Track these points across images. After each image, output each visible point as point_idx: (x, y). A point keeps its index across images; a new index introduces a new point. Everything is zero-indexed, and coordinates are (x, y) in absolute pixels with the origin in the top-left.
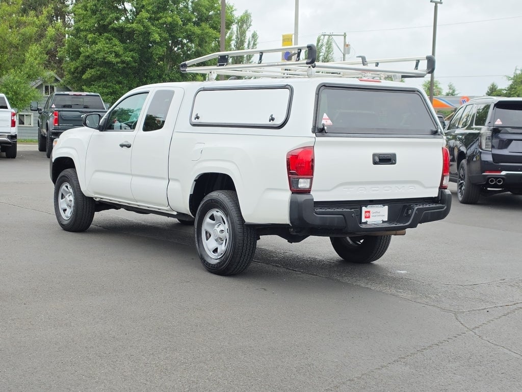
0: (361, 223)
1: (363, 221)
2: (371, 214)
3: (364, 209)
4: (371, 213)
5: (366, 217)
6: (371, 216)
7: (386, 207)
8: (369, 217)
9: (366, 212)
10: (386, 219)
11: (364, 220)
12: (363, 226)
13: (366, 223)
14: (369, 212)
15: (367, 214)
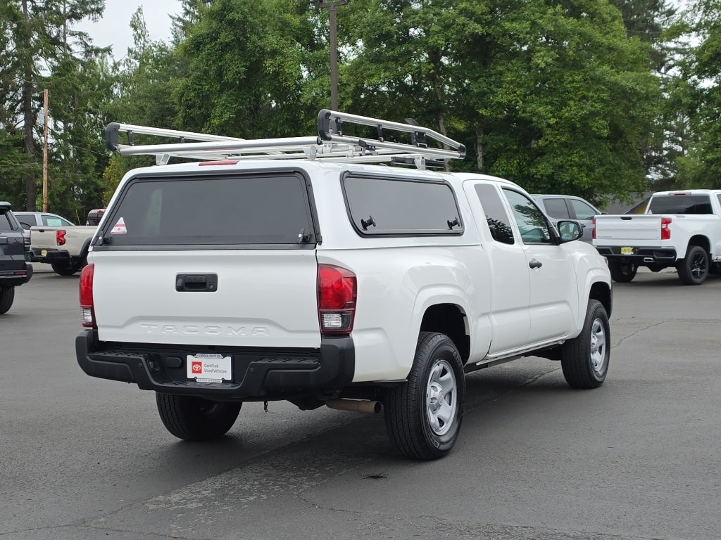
1: (188, 377)
2: (203, 368)
3: (190, 359)
4: (203, 365)
5: (194, 372)
6: (203, 371)
7: (229, 359)
8: (200, 372)
9: (194, 363)
10: (229, 377)
11: (190, 375)
12: (190, 385)
13: (194, 380)
14: (200, 364)
15: (197, 367)
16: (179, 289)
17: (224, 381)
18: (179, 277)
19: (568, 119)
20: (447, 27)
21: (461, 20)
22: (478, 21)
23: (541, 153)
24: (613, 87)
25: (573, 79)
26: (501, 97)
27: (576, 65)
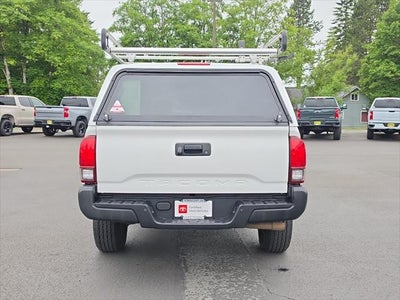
0: (174, 218)
1: (176, 215)
3: (177, 203)
5: (180, 212)
8: (186, 212)
9: (180, 206)
11: (177, 214)
13: (181, 218)
14: (186, 206)
15: (183, 209)
16: (178, 154)
17: (206, 218)
18: (177, 146)
19: (69, 64)
20: (10, 15)
21: (17, 12)
22: (25, 14)
23: (55, 78)
24: (88, 51)
25: (69, 46)
26: (37, 50)
27: (70, 40)
